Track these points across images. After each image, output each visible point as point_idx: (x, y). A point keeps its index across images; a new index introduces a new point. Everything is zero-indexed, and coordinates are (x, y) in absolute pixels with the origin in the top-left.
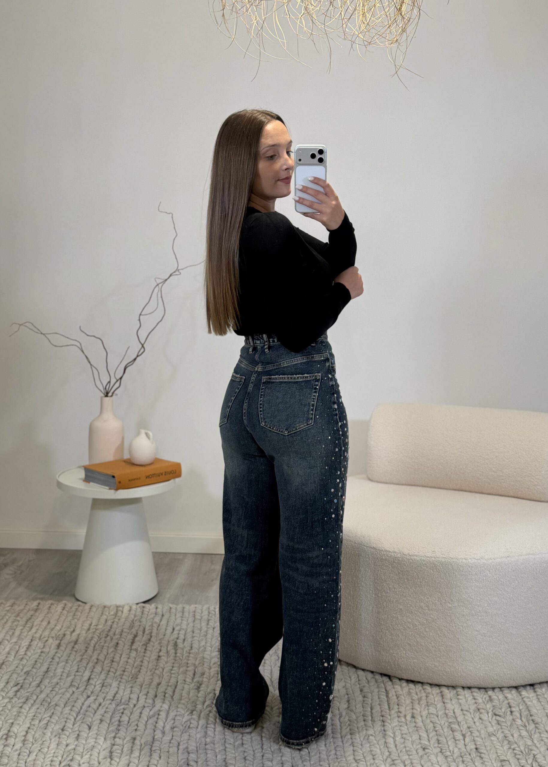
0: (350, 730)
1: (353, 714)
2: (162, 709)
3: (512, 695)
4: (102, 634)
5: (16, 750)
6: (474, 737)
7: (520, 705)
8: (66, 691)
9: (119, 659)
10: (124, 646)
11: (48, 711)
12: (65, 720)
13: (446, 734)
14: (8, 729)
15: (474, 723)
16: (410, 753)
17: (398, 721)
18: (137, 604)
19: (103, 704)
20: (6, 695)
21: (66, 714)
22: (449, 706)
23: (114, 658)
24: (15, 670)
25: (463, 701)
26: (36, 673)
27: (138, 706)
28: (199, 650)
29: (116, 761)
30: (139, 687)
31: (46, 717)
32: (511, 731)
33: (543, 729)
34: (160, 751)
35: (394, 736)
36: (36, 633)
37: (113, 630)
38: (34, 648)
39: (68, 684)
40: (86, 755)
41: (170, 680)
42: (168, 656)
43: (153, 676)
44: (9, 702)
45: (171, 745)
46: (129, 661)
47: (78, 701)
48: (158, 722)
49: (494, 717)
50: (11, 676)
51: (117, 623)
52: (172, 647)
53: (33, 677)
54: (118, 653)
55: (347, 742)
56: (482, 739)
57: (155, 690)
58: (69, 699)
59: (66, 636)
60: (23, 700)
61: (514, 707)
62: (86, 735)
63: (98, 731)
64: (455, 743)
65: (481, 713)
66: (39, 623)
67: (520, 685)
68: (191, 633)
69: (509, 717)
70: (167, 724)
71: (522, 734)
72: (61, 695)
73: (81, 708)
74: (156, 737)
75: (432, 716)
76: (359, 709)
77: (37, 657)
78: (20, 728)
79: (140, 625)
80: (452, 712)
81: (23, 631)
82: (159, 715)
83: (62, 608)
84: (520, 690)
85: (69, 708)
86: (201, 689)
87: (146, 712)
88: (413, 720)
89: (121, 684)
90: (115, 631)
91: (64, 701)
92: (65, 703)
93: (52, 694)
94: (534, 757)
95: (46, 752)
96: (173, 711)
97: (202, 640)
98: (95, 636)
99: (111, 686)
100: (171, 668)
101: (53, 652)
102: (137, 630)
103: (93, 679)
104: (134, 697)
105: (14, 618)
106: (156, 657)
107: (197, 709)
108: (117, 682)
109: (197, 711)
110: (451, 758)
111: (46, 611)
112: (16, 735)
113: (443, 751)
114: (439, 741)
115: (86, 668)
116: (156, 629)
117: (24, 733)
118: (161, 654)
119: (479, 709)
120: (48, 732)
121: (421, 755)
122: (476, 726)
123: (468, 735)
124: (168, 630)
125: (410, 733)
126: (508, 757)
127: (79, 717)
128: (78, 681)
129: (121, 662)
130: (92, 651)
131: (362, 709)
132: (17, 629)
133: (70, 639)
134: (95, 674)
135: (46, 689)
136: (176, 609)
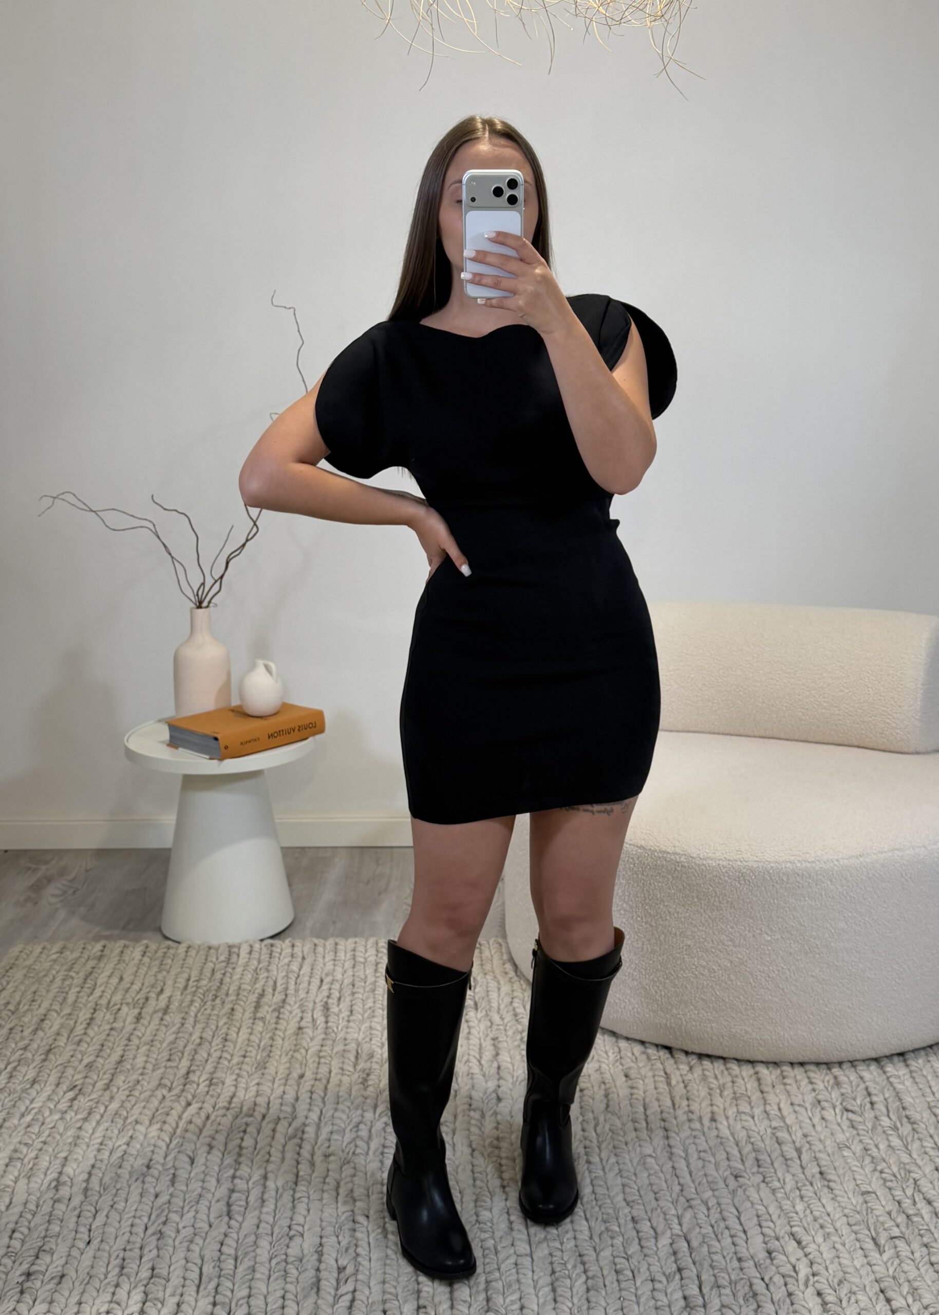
0: (614, 1147)
1: (615, 1118)
2: (308, 1122)
3: (871, 1074)
4: (206, 995)
5: (75, 1209)
6: (815, 1152)
7: (886, 1090)
8: (152, 1095)
9: (235, 1035)
10: (243, 1014)
11: (122, 1134)
12: (152, 1148)
13: (768, 1149)
14: (59, 1170)
15: (814, 1126)
16: (715, 1187)
17: (690, 1128)
18: (262, 940)
19: (212, 1117)
20: (55, 1106)
21: (153, 1137)
22: (771, 1097)
23: (227, 1035)
24: (69, 1062)
25: (793, 1089)
26: (103, 1066)
28: (363, 1016)
29: (237, 1221)
30: (270, 1084)
31: (119, 1146)
32: (875, 1138)
33: (925, 1132)
34: (309, 1198)
35: (687, 1156)
36: (100, 997)
37: (225, 987)
38: (99, 1023)
39: (154, 1083)
40: (188, 1212)
41: (317, 1068)
42: (314, 1026)
43: (291, 1063)
44: (62, 1119)
45: (326, 1187)
46: (253, 1038)
47: (173, 1112)
48: (303, 1145)
49: (845, 1113)
50: (63, 1073)
51: (232, 974)
52: (320, 1014)
53: (99, 1072)
54: (235, 1026)
55: (610, 1170)
56: (829, 1155)
57: (296, 1088)
58: (157, 1110)
59: (149, 1003)
60: (83, 1115)
61: (876, 1095)
62: (186, 1175)
63: (207, 1167)
64: (786, 1165)
65: (823, 1109)
66: (105, 980)
67: (882, 1055)
68: (351, 987)
69: (869, 1114)
70: (318, 1148)
71: (892, 1144)
72: (144, 1104)
73: (177, 1126)
74: (301, 1173)
75: (744, 1117)
76: (626, 1110)
77: (105, 1037)
78: (78, 1167)
79: (267, 977)
80: (776, 1107)
81: (81, 994)
82: (303, 1132)
83: (142, 953)
84: (882, 1063)
85: (157, 1126)
86: (370, 1083)
87: (281, 1128)
88: (714, 1124)
89: (239, 1079)
90: (229, 989)
91: (149, 1113)
92: (150, 1118)
93: (129, 1101)
94: (915, 1183)
95: (122, 1208)
96: (326, 1124)
97: (368, 998)
98: (196, 998)
99: (223, 1083)
100: (319, 1047)
101: (129, 1028)
102: (264, 986)
103: (194, 1072)
105: (66, 973)
106: (294, 1029)
108: (234, 1077)
109: (365, 1125)
110: (781, 1192)
111: (117, 959)
113: (767, 1180)
114: (757, 1160)
115: (183, 1053)
116: (293, 983)
117: (85, 1176)
118: (303, 1024)
119: (819, 1102)
120: (125, 1173)
121: (731, 1187)
122: (816, 1132)
123: (804, 1150)
124: (312, 984)
125: (710, 1148)
126: (873, 1186)
127: (174, 1142)
128: (171, 1077)
129: (240, 1040)
130: (192, 1023)
131: (629, 1108)
132: (70, 992)
133: (157, 1005)
134: (198, 1064)
135: (120, 1093)
136: (324, 947)
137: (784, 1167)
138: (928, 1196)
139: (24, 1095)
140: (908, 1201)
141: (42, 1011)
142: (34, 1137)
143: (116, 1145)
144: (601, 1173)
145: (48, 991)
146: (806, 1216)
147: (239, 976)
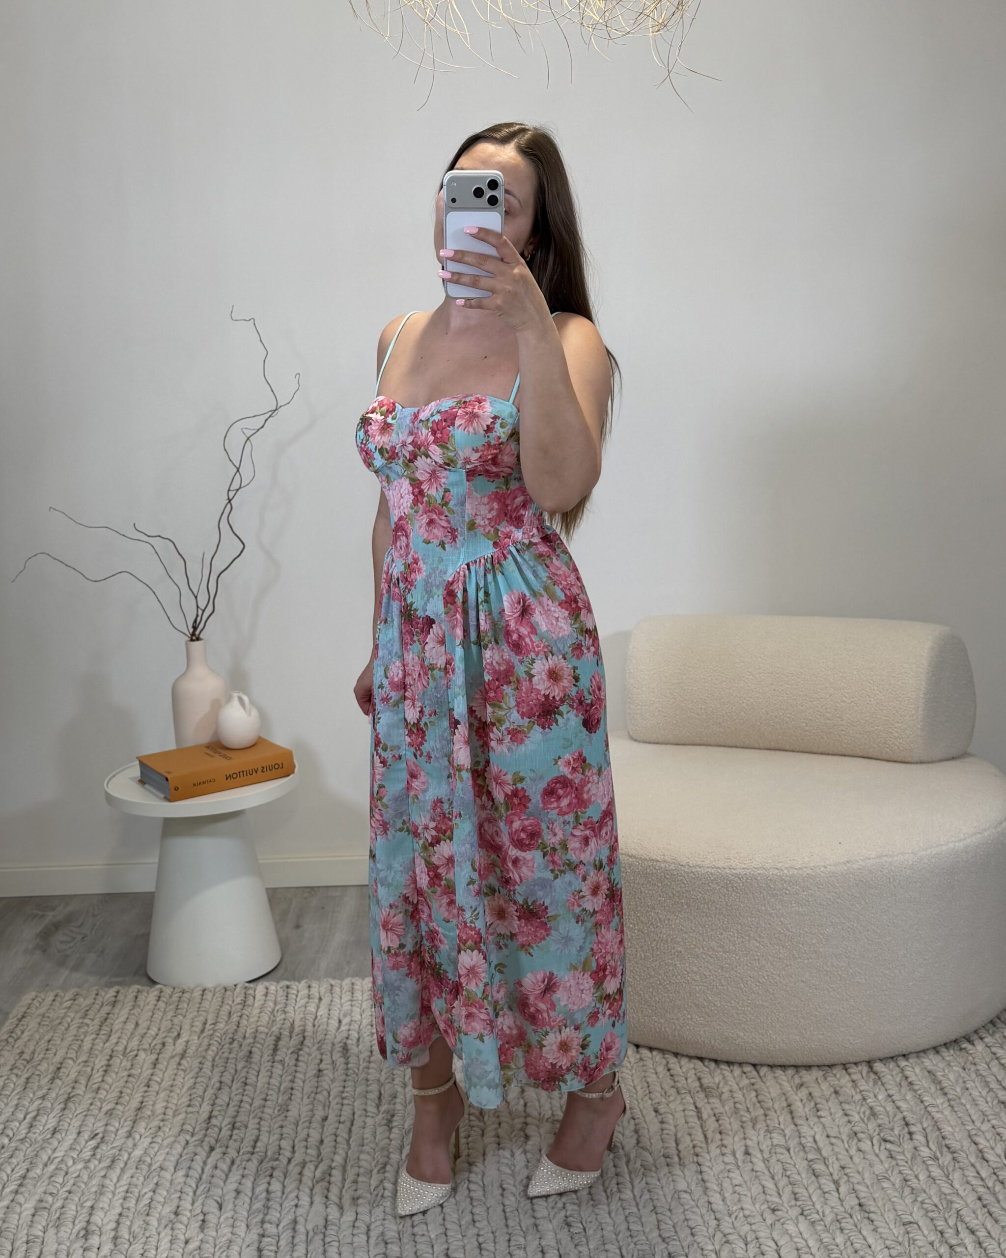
0: (647, 1183)
1: (647, 1154)
2: (334, 1164)
3: (907, 1103)
4: (223, 1038)
6: (852, 1184)
7: (924, 1120)
8: (175, 1141)
9: (254, 1078)
10: (261, 1057)
11: (148, 1180)
12: (178, 1194)
13: (805, 1182)
14: (87, 1219)
15: (851, 1158)
16: (753, 1221)
17: (723, 1162)
19: (238, 1162)
20: (78, 1155)
21: (179, 1183)
22: (804, 1130)
23: (246, 1078)
24: (89, 1110)
25: (827, 1121)
26: (123, 1112)
27: (297, 1162)
30: (293, 1127)
31: (146, 1193)
32: (915, 1168)
33: (966, 1161)
34: (339, 1241)
35: (722, 1190)
36: (117, 1044)
37: (241, 1030)
38: (116, 1070)
39: (176, 1130)
41: (341, 1110)
42: (334, 1069)
43: (313, 1104)
44: (85, 1168)
45: (355, 1232)
46: (272, 1081)
47: (197, 1157)
48: (330, 1189)
49: (883, 1143)
50: (84, 1121)
51: (248, 1016)
52: (339, 1055)
53: (120, 1119)
54: (253, 1069)
55: (644, 1207)
56: (868, 1187)
57: (320, 1130)
58: (181, 1156)
59: (166, 1048)
60: (107, 1163)
61: (913, 1124)
62: (215, 1221)
63: (235, 1212)
64: (824, 1197)
65: (859, 1141)
66: (121, 1026)
69: (908, 1146)
70: (346, 1192)
71: (932, 1174)
72: (167, 1150)
73: (203, 1170)
74: (330, 1218)
75: (779, 1150)
76: (657, 1145)
77: (123, 1084)
78: (105, 1215)
79: (285, 1020)
80: (811, 1140)
81: (97, 1041)
82: (330, 1175)
83: (157, 998)
86: (394, 1124)
87: (308, 1172)
88: (748, 1157)
89: (262, 1123)
90: (246, 1032)
91: (173, 1159)
92: (174, 1164)
93: (153, 1148)
94: (958, 1213)
96: (352, 1166)
99: (246, 1127)
100: (341, 1089)
101: (147, 1073)
102: (281, 1029)
103: (216, 1117)
104: (286, 1144)
105: (81, 1021)
106: (315, 1072)
107: (391, 1161)
108: (257, 1120)
110: (820, 1225)
111: (131, 1004)
112: (100, 1229)
113: (805, 1213)
114: (795, 1194)
115: (203, 1098)
116: (311, 1025)
117: (114, 1225)
118: (322, 1066)
119: (856, 1134)
120: (153, 1220)
121: (769, 1222)
122: (854, 1164)
123: (842, 1182)
124: (330, 1026)
125: (745, 1182)
126: (914, 1215)
127: (201, 1188)
128: (193, 1122)
129: (259, 1084)
130: (210, 1068)
131: (661, 1144)
132: (86, 1040)
133: (174, 1050)
134: (219, 1108)
135: (142, 1140)
136: (341, 987)
137: (822, 1199)
138: (971, 1226)
139: (46, 1145)
140: (949, 1230)
141: (58, 1059)
142: (58, 1186)
143: (142, 1193)
144: (635, 1210)
145: (62, 1039)
146: (846, 1248)
147: (256, 1019)
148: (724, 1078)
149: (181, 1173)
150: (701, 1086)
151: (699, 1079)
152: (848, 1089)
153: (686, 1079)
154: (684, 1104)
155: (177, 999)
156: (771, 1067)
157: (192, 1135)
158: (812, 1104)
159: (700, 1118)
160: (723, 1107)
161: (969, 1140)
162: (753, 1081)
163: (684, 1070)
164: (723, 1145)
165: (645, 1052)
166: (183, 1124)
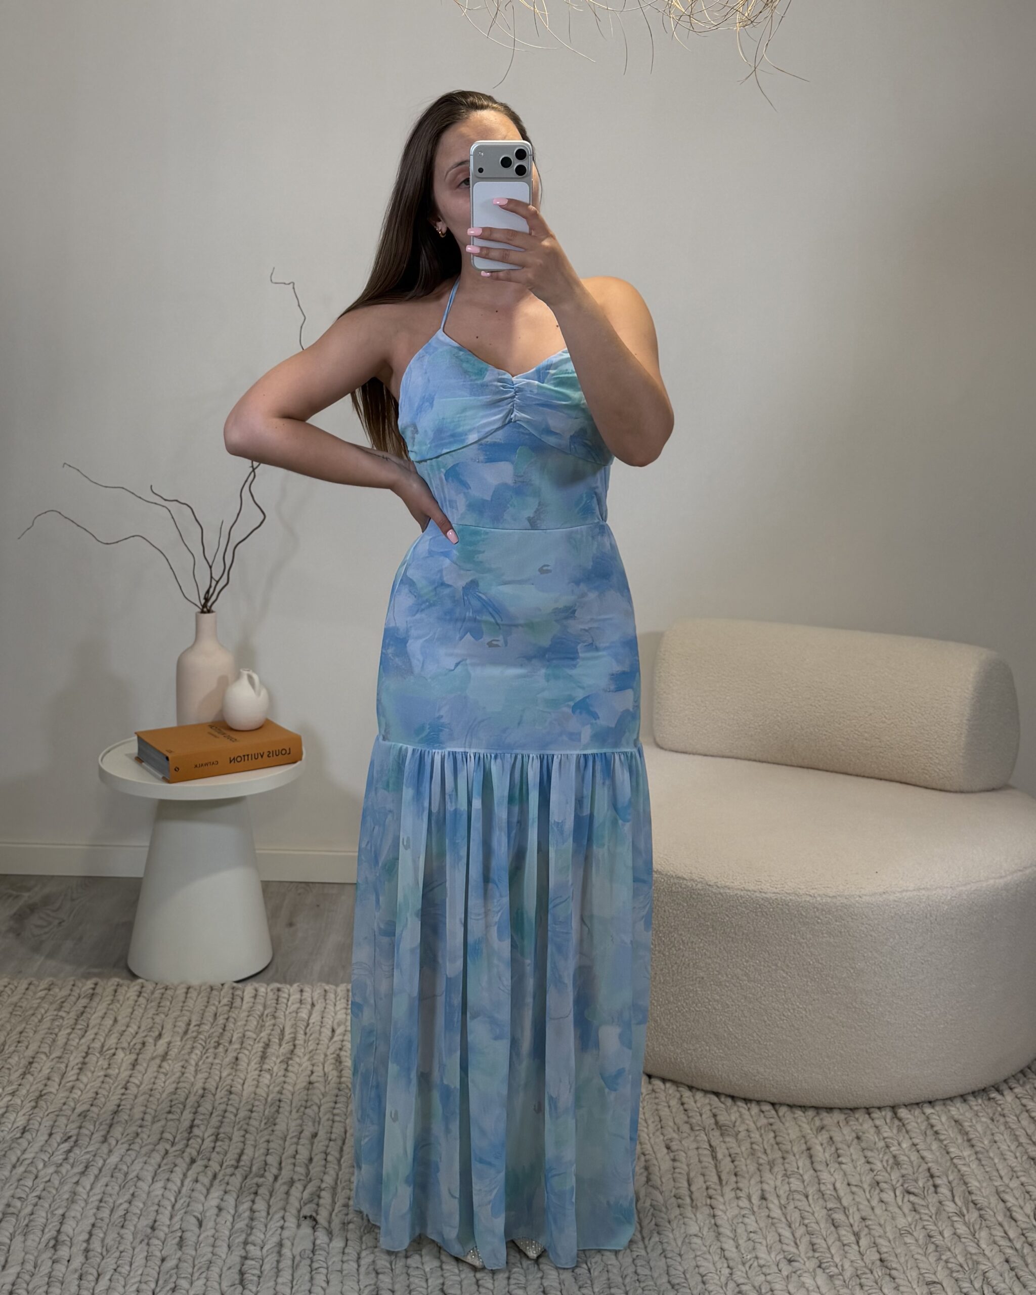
0: (656, 1225)
1: (657, 1193)
2: (323, 1186)
4: (208, 1042)
5: (76, 1271)
6: (874, 1237)
7: (950, 1172)
8: (153, 1150)
9: (240, 1087)
10: (248, 1065)
11: (124, 1190)
12: (156, 1207)
13: (824, 1234)
14: (57, 1228)
15: (873, 1209)
16: (768, 1272)
17: (738, 1206)
19: (220, 1177)
20: (49, 1158)
21: (157, 1196)
22: (825, 1176)
23: (231, 1087)
24: (61, 1110)
25: (848, 1168)
26: (98, 1115)
27: (283, 1181)
30: (281, 1142)
31: (121, 1204)
32: (939, 1224)
34: (327, 1268)
35: (736, 1236)
36: (94, 1039)
37: (227, 1035)
38: (92, 1069)
39: (154, 1138)
40: (198, 1279)
41: (332, 1127)
42: (326, 1081)
43: (302, 1119)
44: (56, 1172)
45: (345, 1259)
46: (259, 1091)
47: (177, 1169)
48: (320, 1212)
49: (907, 1196)
50: (55, 1122)
51: (235, 1020)
52: (331, 1067)
53: (95, 1122)
54: (239, 1077)
55: (652, 1250)
56: (890, 1241)
57: (309, 1147)
58: (159, 1166)
59: (146, 1048)
60: (80, 1168)
61: (938, 1177)
62: (194, 1239)
63: (217, 1231)
64: (844, 1250)
65: (882, 1191)
66: (98, 1020)
69: (932, 1199)
70: (336, 1216)
71: (958, 1232)
72: (145, 1158)
73: (182, 1183)
74: (318, 1242)
75: (797, 1196)
76: (668, 1186)
77: (99, 1085)
78: (77, 1225)
79: (274, 1025)
80: (831, 1187)
81: (72, 1036)
82: (319, 1197)
83: (138, 993)
87: (296, 1192)
88: (764, 1202)
89: (247, 1136)
90: (232, 1036)
91: (151, 1169)
92: (152, 1174)
93: (129, 1155)
94: (984, 1275)
95: (127, 1273)
98: (195, 1044)
99: (230, 1139)
100: (332, 1105)
101: (125, 1075)
102: (270, 1035)
103: (198, 1126)
104: (272, 1160)
105: (55, 1013)
106: (305, 1084)
108: (242, 1133)
110: (839, 1279)
111: (111, 997)
112: (71, 1239)
113: (824, 1266)
114: (813, 1245)
115: (185, 1107)
116: (302, 1032)
117: (86, 1236)
118: (313, 1078)
119: (878, 1183)
120: (128, 1234)
121: (785, 1273)
122: (876, 1215)
123: (862, 1235)
124: (323, 1035)
125: (761, 1229)
126: (938, 1274)
127: (180, 1203)
128: (173, 1131)
129: (245, 1093)
130: (193, 1073)
131: (672, 1183)
132: (60, 1034)
133: (154, 1051)
134: (201, 1117)
135: (118, 1147)
136: (336, 993)
137: (842, 1252)
138: (998, 1289)
139: (15, 1145)
141: (29, 1052)
142: (27, 1189)
143: (118, 1202)
144: (643, 1253)
145: (35, 1032)
147: (243, 1022)
148: (741, 1116)
149: (159, 1185)
150: (717, 1123)
151: (715, 1116)
152: (870, 1135)
153: (701, 1115)
154: (698, 1142)
155: (160, 996)
156: (791, 1107)
157: (173, 1144)
158: (833, 1149)
159: (714, 1158)
160: (739, 1147)
161: (997, 1197)
162: (772, 1120)
163: (699, 1105)
164: (738, 1188)
165: (658, 1083)
166: (162, 1132)
